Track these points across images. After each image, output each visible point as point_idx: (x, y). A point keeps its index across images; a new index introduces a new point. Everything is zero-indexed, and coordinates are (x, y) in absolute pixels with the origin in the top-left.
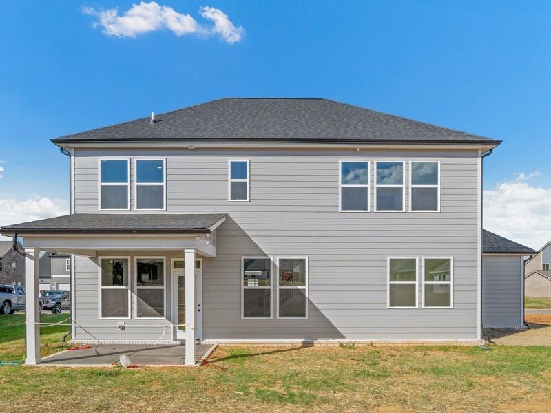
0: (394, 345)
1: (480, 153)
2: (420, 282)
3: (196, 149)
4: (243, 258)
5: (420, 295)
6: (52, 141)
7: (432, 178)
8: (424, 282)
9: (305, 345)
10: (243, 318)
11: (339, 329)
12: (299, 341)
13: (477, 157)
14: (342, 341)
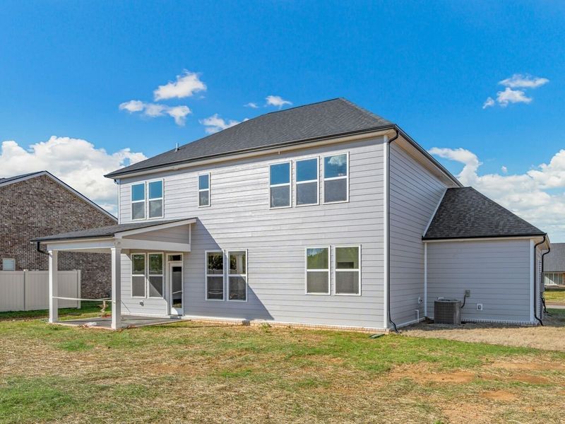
0: (309, 329)
1: (385, 138)
2: (332, 270)
3: (179, 169)
4: (206, 252)
5: (332, 283)
6: (105, 176)
7: (342, 169)
8: (335, 270)
9: (245, 324)
10: (206, 299)
11: (270, 312)
12: (240, 320)
13: (383, 143)
14: (270, 322)
